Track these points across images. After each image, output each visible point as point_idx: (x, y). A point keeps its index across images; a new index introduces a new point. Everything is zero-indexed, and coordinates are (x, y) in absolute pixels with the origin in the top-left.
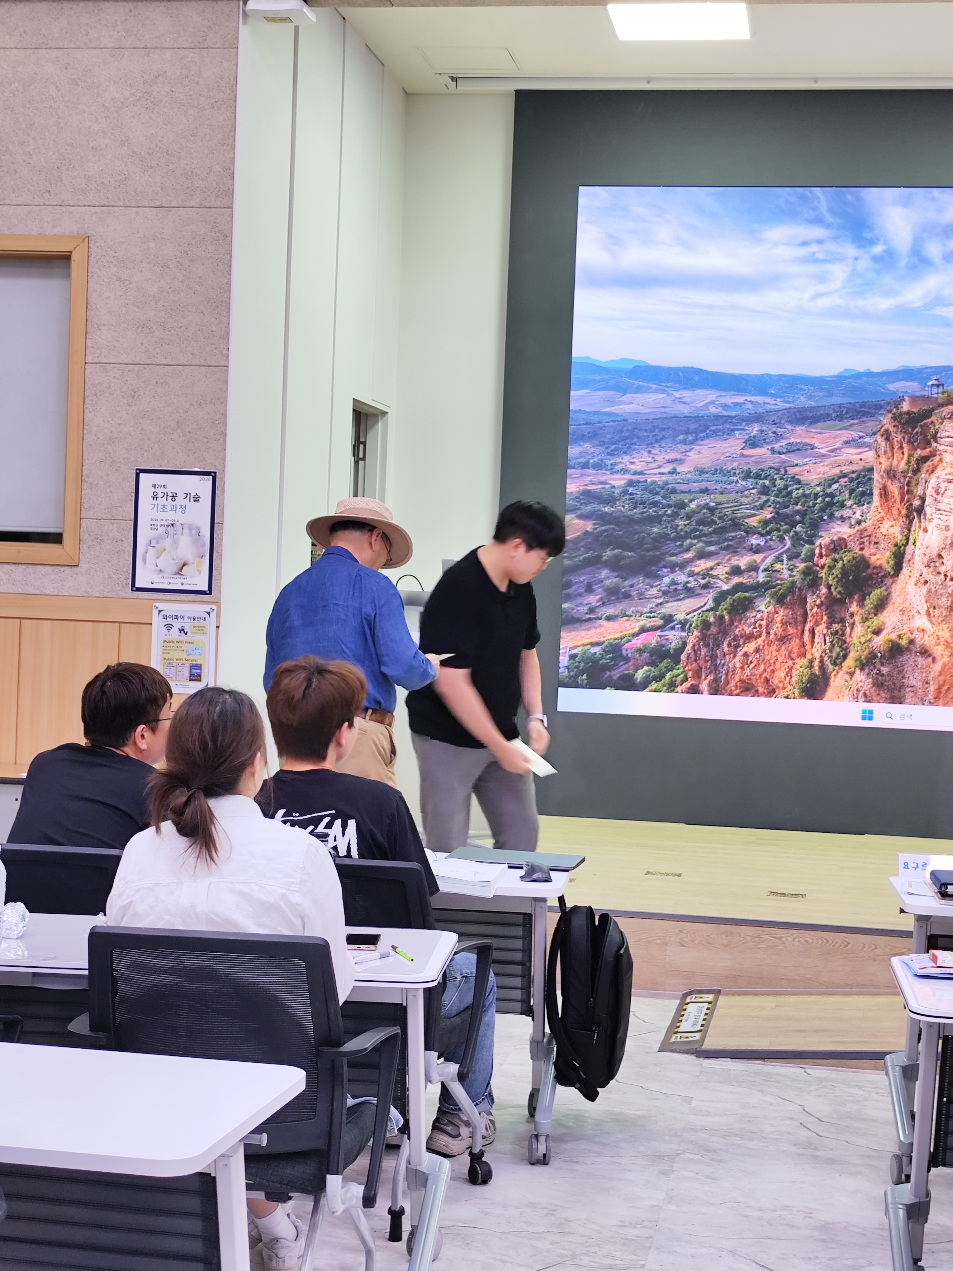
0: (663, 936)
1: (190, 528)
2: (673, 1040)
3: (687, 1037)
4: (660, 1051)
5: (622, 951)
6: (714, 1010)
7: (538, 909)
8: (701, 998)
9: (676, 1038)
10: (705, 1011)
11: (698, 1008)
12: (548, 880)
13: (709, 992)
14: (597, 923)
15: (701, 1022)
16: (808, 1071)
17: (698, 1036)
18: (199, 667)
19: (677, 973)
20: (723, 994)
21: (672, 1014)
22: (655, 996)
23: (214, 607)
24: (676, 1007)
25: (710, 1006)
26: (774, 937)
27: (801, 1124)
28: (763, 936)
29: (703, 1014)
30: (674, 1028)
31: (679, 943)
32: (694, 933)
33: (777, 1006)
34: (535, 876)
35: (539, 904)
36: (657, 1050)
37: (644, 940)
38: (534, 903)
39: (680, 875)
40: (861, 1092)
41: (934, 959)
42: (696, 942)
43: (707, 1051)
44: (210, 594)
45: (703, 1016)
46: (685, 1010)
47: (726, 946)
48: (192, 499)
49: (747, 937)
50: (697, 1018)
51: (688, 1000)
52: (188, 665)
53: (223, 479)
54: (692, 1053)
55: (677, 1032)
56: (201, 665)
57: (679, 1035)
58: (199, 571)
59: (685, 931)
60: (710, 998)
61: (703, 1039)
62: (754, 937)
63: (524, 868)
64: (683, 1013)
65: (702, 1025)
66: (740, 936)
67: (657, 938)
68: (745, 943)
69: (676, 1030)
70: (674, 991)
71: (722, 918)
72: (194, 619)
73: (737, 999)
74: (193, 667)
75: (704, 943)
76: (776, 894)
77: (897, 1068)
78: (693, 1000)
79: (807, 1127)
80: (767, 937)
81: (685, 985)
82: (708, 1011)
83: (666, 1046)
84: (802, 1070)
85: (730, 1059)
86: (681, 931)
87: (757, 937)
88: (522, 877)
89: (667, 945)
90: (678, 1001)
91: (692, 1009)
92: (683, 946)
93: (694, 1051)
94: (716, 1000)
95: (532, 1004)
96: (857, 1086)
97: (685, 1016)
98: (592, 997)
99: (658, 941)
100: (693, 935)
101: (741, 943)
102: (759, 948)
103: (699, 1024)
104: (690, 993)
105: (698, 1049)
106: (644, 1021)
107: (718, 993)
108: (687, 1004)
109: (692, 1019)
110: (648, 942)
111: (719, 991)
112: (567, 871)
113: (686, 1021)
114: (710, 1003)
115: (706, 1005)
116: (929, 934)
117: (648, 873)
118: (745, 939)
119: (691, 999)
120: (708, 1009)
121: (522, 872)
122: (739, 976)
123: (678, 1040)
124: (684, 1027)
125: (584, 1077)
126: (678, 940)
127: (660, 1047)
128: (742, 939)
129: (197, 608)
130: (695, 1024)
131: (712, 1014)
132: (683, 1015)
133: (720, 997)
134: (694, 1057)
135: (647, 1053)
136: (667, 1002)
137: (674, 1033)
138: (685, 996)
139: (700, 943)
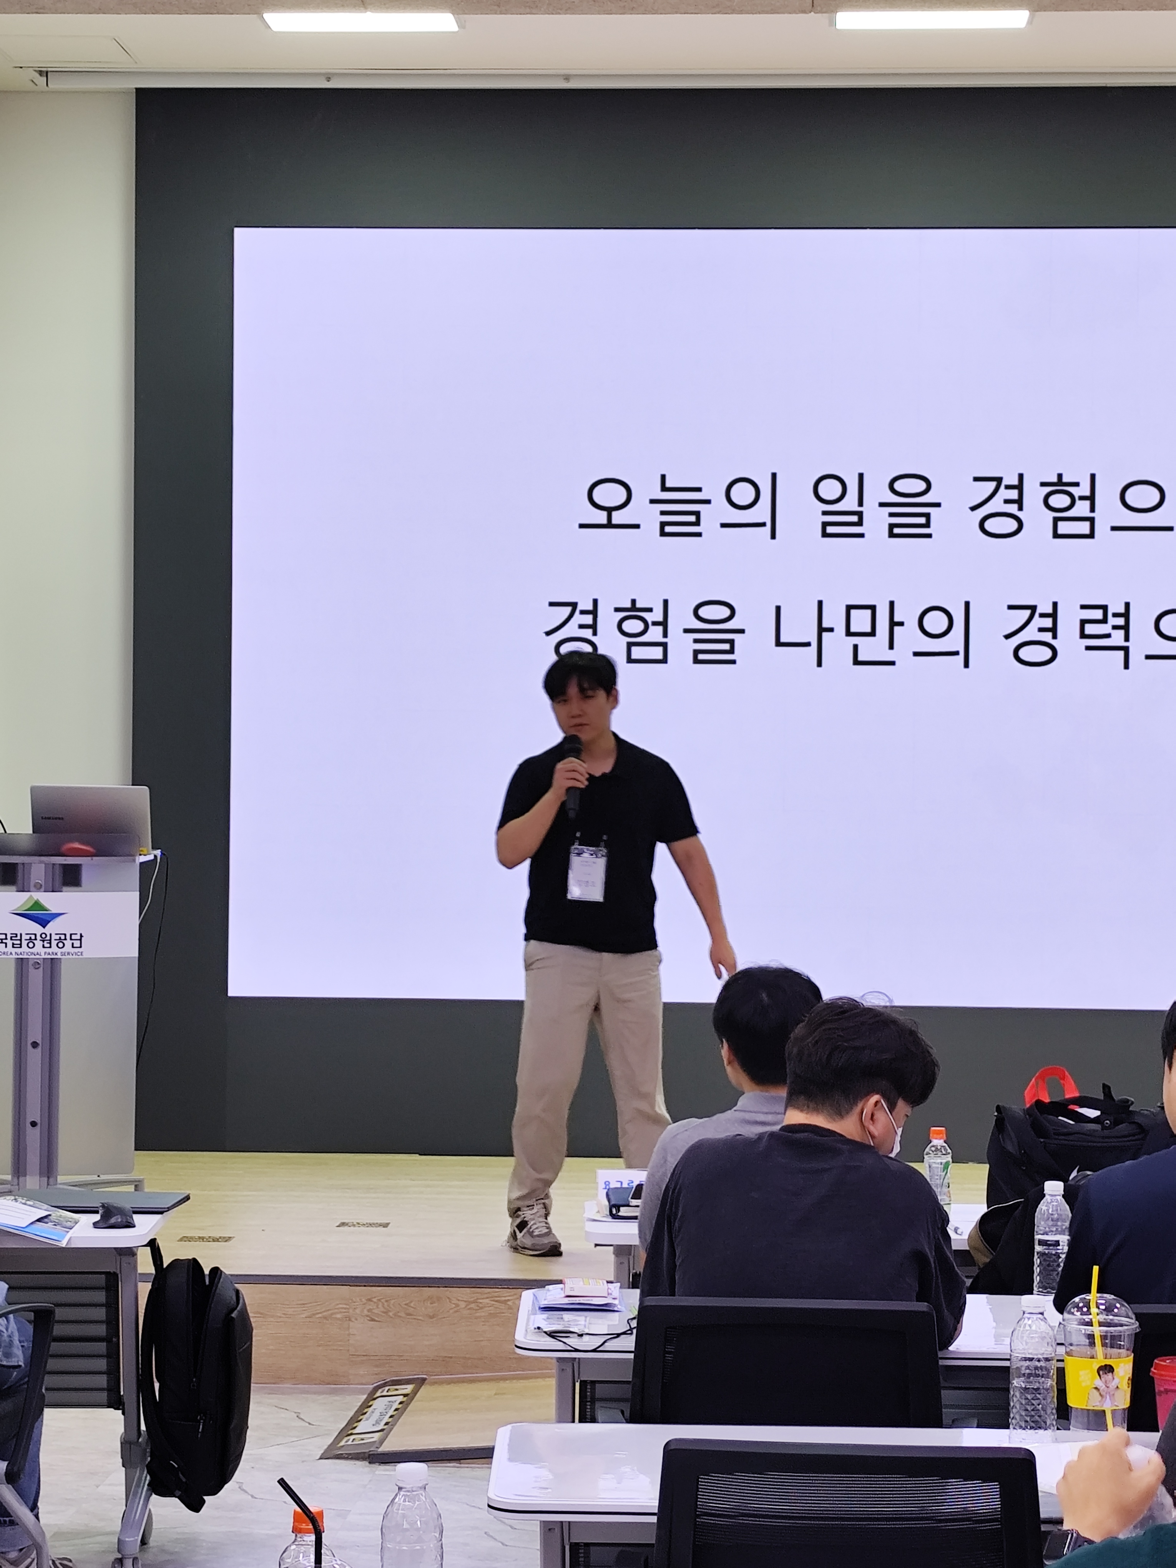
0: (345, 1309)
2: (342, 1443)
3: (362, 1439)
4: (321, 1458)
5: (236, 1315)
6: (408, 1404)
7: (124, 1265)
8: (397, 1390)
9: (348, 1441)
10: (396, 1406)
11: (388, 1404)
12: (130, 1225)
13: (408, 1382)
14: (205, 1281)
15: (386, 1419)
17: (376, 1436)
19: (365, 1358)
20: (427, 1384)
21: (351, 1414)
22: (334, 1392)
24: (360, 1404)
25: (405, 1399)
26: (496, 1301)
27: (486, 1533)
28: (481, 1301)
29: (393, 1408)
30: (348, 1429)
31: (367, 1316)
32: (386, 1301)
33: (496, 1394)
34: (114, 1221)
35: (124, 1259)
36: (318, 1458)
37: (320, 1315)
38: (118, 1258)
39: (386, 1225)
42: (391, 1314)
43: (384, 1454)
45: (391, 1412)
46: (370, 1406)
47: (431, 1317)
49: (460, 1303)
50: (381, 1414)
51: (378, 1394)
54: (364, 1459)
55: (352, 1434)
57: (352, 1437)
59: (375, 1300)
60: (408, 1389)
61: (382, 1441)
62: (470, 1302)
63: (100, 1211)
64: (366, 1410)
65: (387, 1424)
66: (450, 1302)
67: (336, 1311)
68: (456, 1311)
69: (350, 1432)
70: (362, 1384)
71: (425, 1278)
73: (446, 1388)
75: (402, 1314)
78: (385, 1393)
79: (491, 1537)
80: (487, 1301)
81: (376, 1374)
82: (400, 1406)
83: (331, 1454)
86: (370, 1300)
87: (474, 1302)
88: (97, 1225)
89: (350, 1320)
90: (365, 1397)
91: (379, 1405)
92: (373, 1320)
93: (367, 1455)
94: (415, 1392)
95: (122, 1393)
97: (368, 1414)
98: (195, 1376)
99: (339, 1316)
100: (386, 1304)
101: (451, 1311)
102: (476, 1318)
103: (384, 1422)
104: (384, 1385)
105: (371, 1453)
106: (310, 1424)
107: (421, 1382)
108: (376, 1399)
109: (376, 1415)
110: (325, 1318)
111: (424, 1380)
112: (162, 1213)
113: (367, 1420)
114: (405, 1395)
115: (401, 1398)
116: (632, 1271)
117: (343, 1224)
118: (457, 1305)
119: (382, 1392)
120: (401, 1403)
121: (96, 1217)
122: (451, 1357)
123: (350, 1443)
124: (361, 1427)
125: (184, 1480)
126: (366, 1312)
127: (322, 1454)
128: (454, 1306)
130: (377, 1422)
131: (405, 1409)
132: (365, 1413)
133: (423, 1387)
134: (366, 1463)
135: (303, 1462)
136: (349, 1398)
137: (347, 1436)
138: (376, 1389)
139: (395, 1315)
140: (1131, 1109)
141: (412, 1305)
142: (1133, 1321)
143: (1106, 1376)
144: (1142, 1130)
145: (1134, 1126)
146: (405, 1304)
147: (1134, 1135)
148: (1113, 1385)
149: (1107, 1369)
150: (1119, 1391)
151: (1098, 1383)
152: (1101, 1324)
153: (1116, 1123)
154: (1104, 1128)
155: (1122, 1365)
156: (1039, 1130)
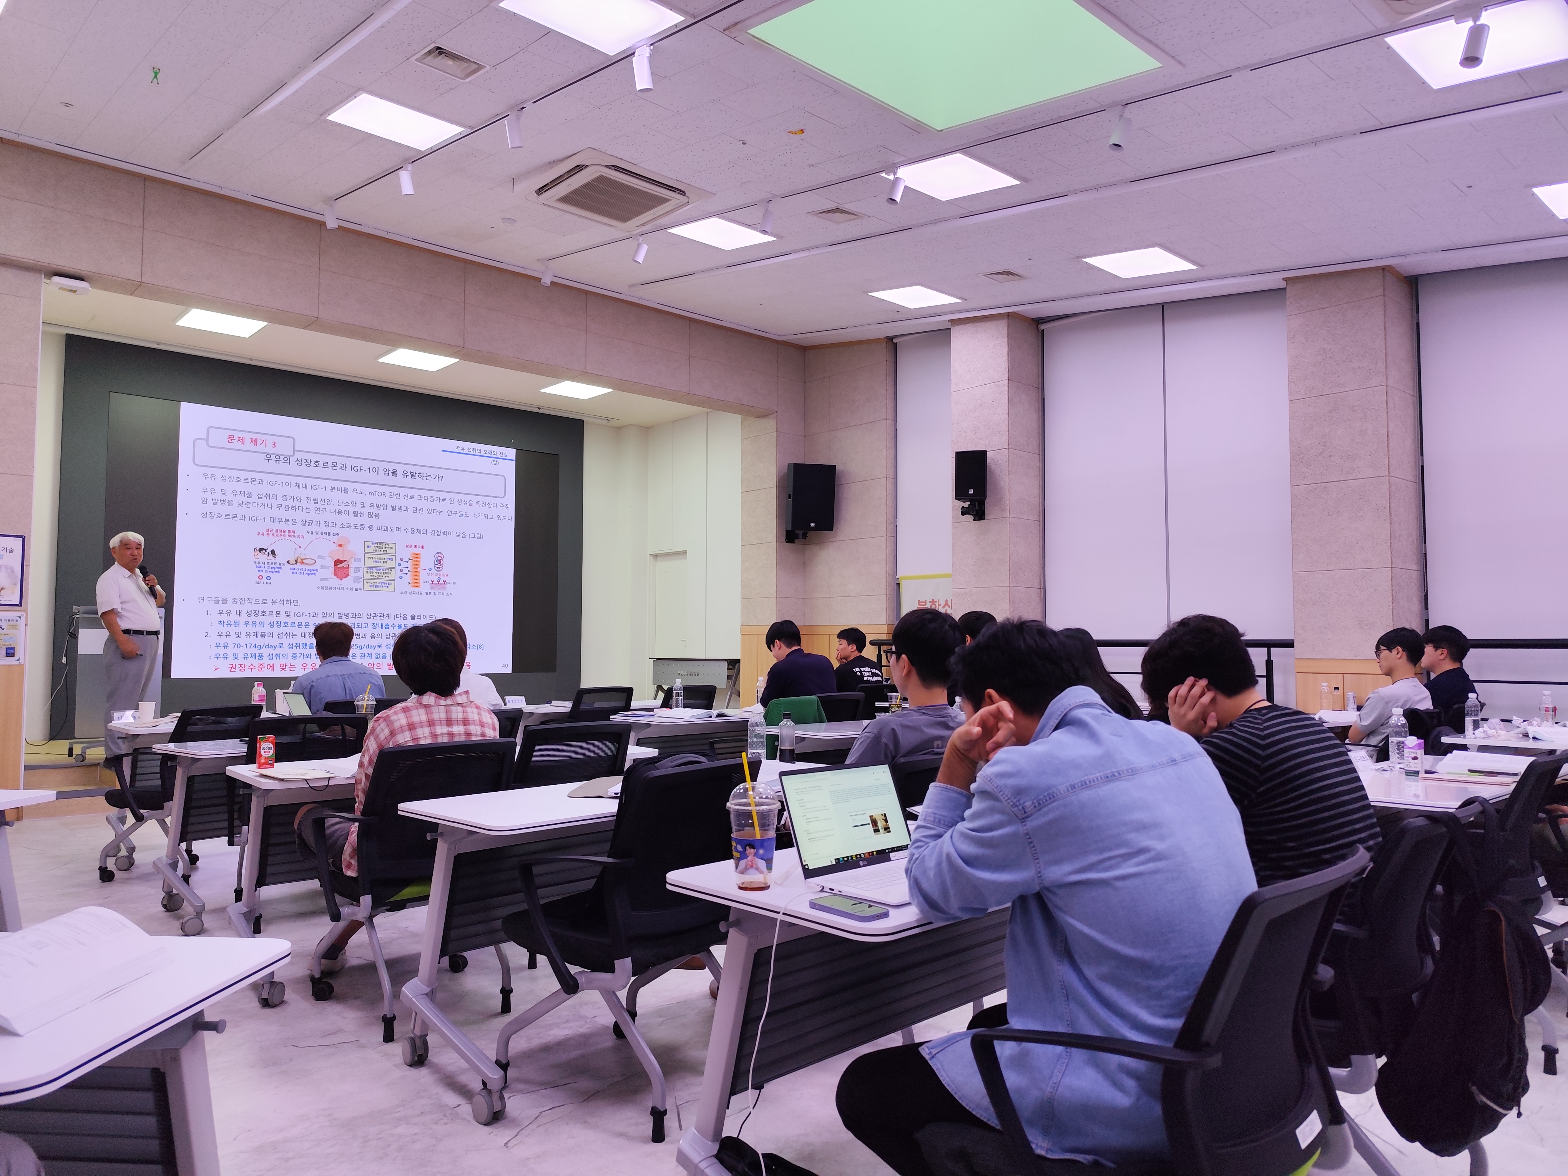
1: (6, 567)
18: (13, 648)
23: (24, 613)
44: (21, 606)
48: (8, 551)
52: (4, 648)
53: (29, 540)
56: (14, 647)
58: (13, 593)
72: (9, 621)
74: (7, 649)
129: (12, 614)
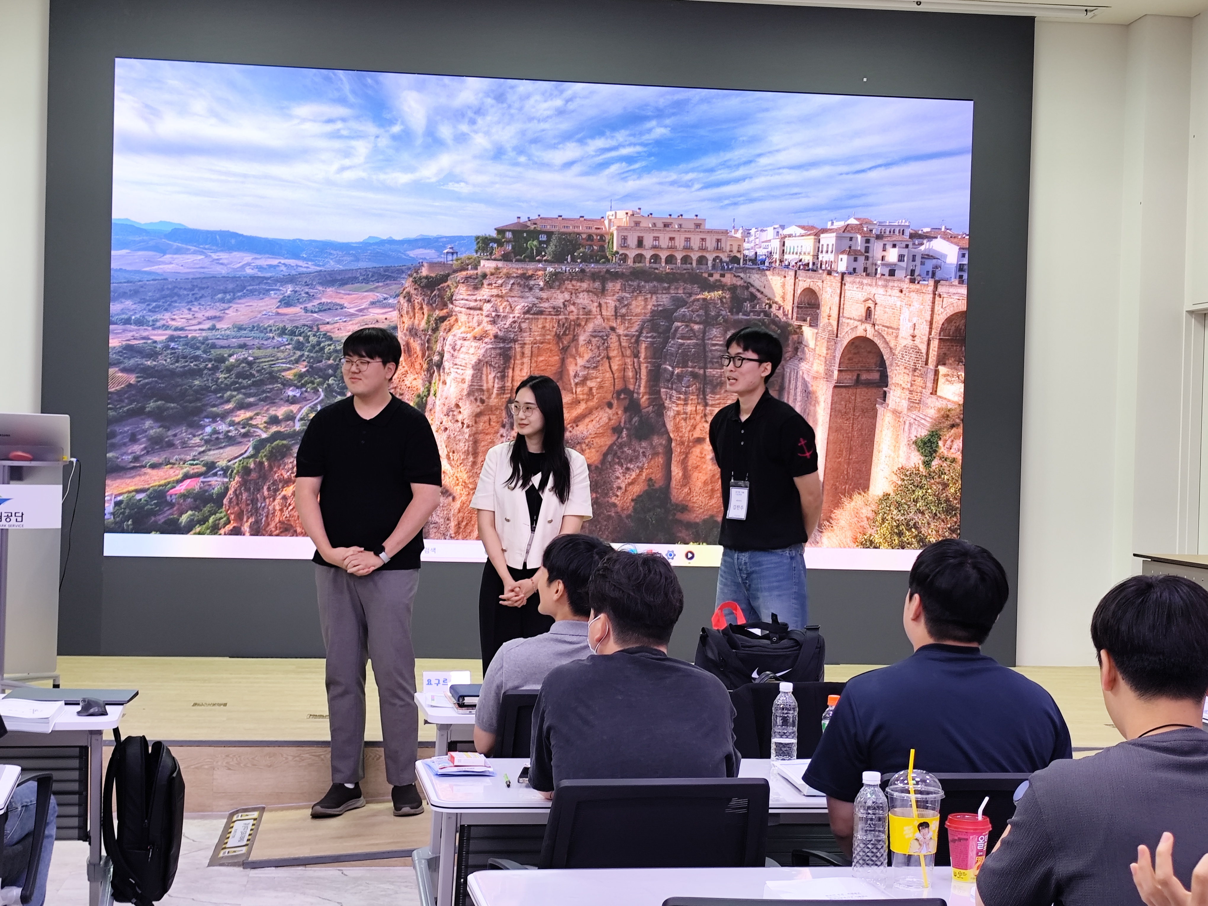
0: (211, 761)
2: (221, 855)
3: (235, 852)
4: (209, 865)
5: (174, 775)
6: (259, 826)
7: (93, 741)
8: (247, 815)
9: (225, 853)
10: (250, 827)
11: (244, 825)
12: (105, 713)
13: (254, 810)
14: (150, 751)
15: (247, 837)
16: (345, 872)
17: (244, 850)
19: (224, 794)
20: (267, 811)
21: (220, 832)
22: (203, 817)
24: (223, 826)
25: (255, 822)
26: (313, 755)
28: (303, 755)
29: (249, 829)
30: (222, 843)
31: (226, 766)
32: (239, 756)
34: (92, 711)
35: (94, 737)
36: (207, 865)
37: (193, 767)
38: (90, 736)
39: (225, 705)
40: (392, 887)
41: (452, 759)
42: (242, 765)
43: (253, 862)
45: (249, 832)
46: (232, 827)
47: (270, 767)
49: (289, 757)
50: (243, 833)
51: (235, 818)
54: (239, 866)
55: (225, 848)
57: (227, 850)
59: (231, 756)
60: (255, 814)
61: (249, 852)
62: (295, 757)
63: (81, 704)
64: (230, 830)
65: (248, 840)
66: (282, 756)
67: (205, 763)
68: (286, 763)
69: (224, 846)
70: (221, 812)
71: (265, 741)
73: (280, 813)
75: (249, 765)
76: (315, 716)
77: (423, 861)
78: (240, 818)
80: (307, 755)
81: (231, 805)
82: (253, 827)
83: (214, 861)
84: (340, 872)
85: (274, 868)
86: (228, 756)
87: (298, 756)
88: (79, 713)
89: (214, 769)
90: (225, 821)
91: (238, 827)
92: (229, 769)
93: (241, 863)
94: (261, 816)
95: (89, 829)
96: (389, 882)
97: (232, 833)
98: (146, 818)
99: (206, 767)
100: (238, 758)
101: (283, 762)
102: (300, 767)
103: (246, 839)
104: (237, 812)
105: (245, 862)
106: (195, 841)
107: (262, 810)
108: (234, 822)
109: (238, 835)
110: (196, 768)
111: (264, 808)
112: (122, 704)
113: (234, 837)
114: (255, 819)
115: (252, 822)
116: (449, 741)
117: (195, 704)
118: (287, 759)
119: (238, 817)
120: (253, 825)
121: (79, 708)
122: (282, 793)
123: (226, 854)
124: (231, 842)
125: (140, 892)
126: (224, 764)
127: (209, 863)
128: (284, 759)
130: (241, 839)
131: (258, 829)
132: (230, 832)
133: (265, 814)
134: (241, 869)
135: (197, 869)
136: (215, 822)
137: (223, 849)
138: (232, 815)
139: (245, 765)
140: (789, 630)
141: (256, 759)
142: (940, 790)
143: (923, 830)
144: (798, 643)
145: (792, 641)
146: (253, 759)
147: (793, 647)
148: (928, 837)
149: (924, 825)
150: (932, 841)
151: (918, 835)
152: (917, 792)
153: (781, 639)
154: (772, 642)
155: (934, 822)
156: (733, 644)
